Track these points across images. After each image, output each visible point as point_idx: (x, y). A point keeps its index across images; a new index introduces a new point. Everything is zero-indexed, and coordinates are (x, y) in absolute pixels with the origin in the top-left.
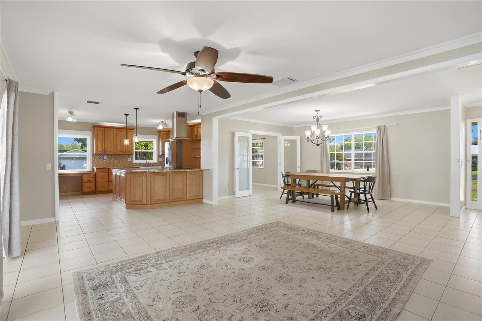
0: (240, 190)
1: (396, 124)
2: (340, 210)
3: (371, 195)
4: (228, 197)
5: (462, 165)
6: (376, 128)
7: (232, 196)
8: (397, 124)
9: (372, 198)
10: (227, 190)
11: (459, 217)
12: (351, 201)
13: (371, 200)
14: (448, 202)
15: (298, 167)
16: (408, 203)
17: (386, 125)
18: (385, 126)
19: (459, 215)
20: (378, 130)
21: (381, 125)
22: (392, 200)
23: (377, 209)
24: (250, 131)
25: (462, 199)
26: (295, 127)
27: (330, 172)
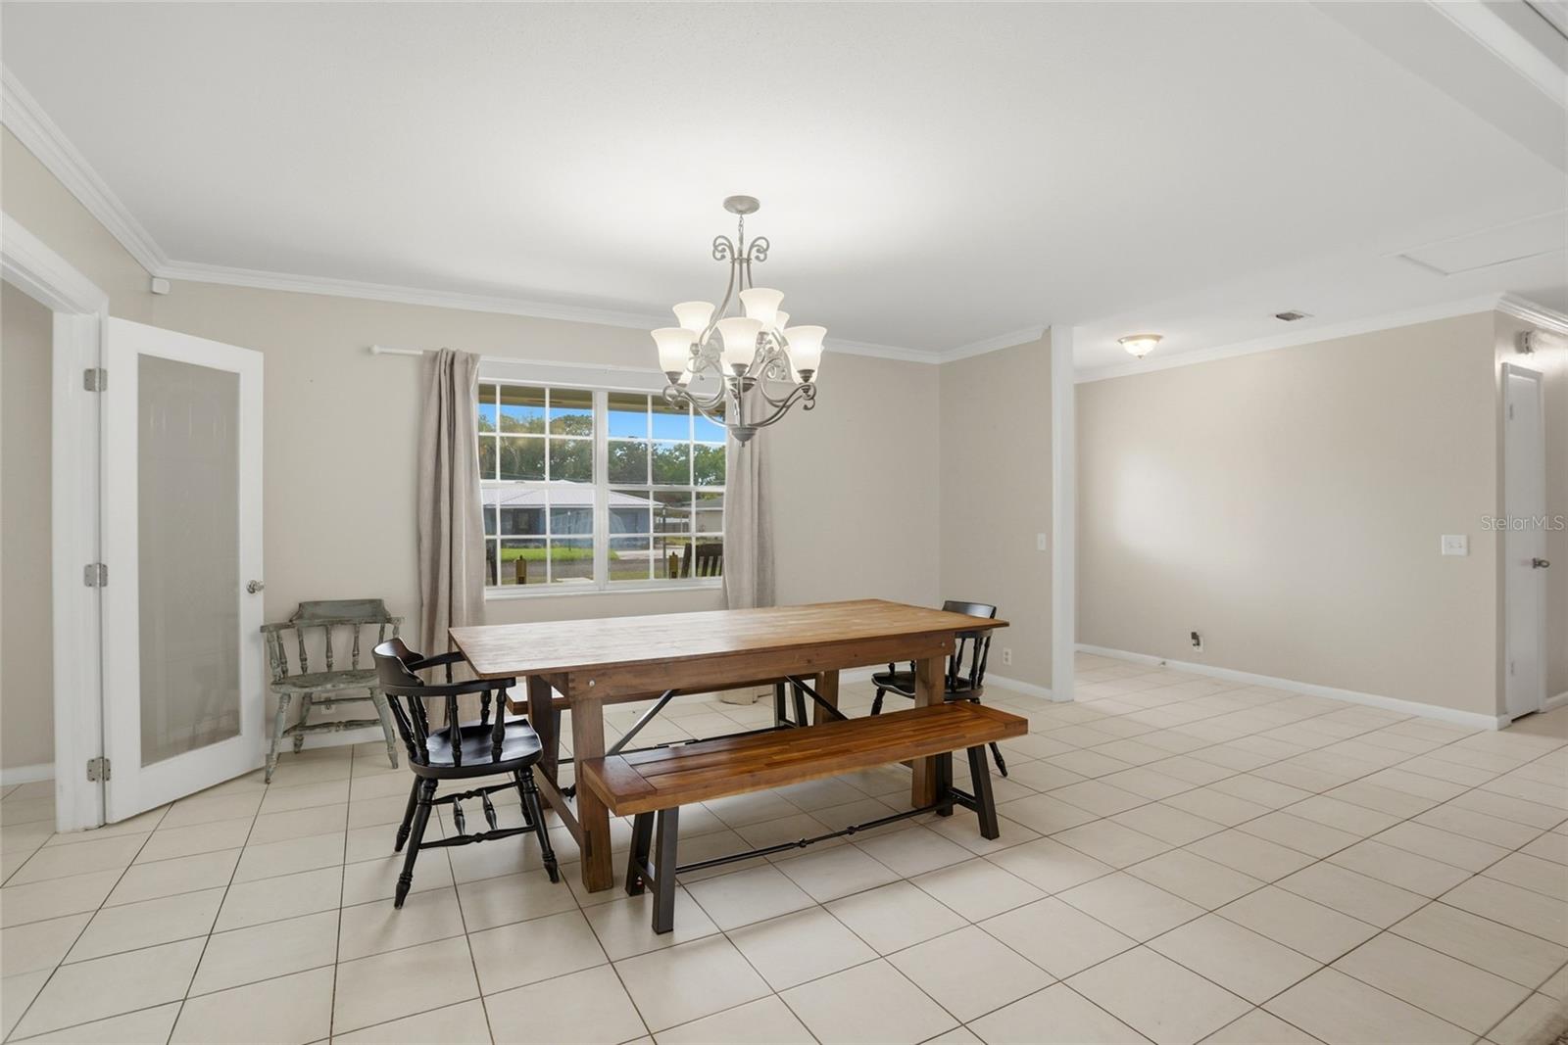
15: (252, 589)
27: (485, 602)
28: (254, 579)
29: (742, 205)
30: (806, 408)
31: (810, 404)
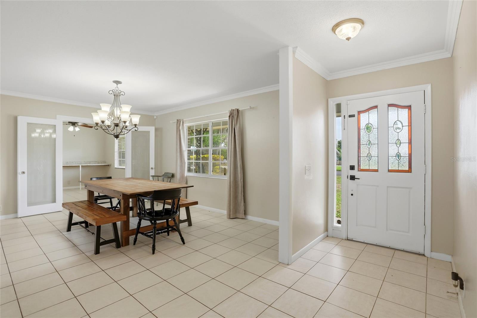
0: (30, 204)
1: (249, 108)
4: (1, 218)
6: (229, 113)
7: (12, 216)
10: (1, 206)
12: (139, 231)
15: (152, 169)
18: (238, 110)
20: (230, 116)
21: (234, 109)
22: (246, 219)
24: (58, 116)
26: (156, 114)
27: (187, 176)
28: (152, 167)
29: (117, 82)
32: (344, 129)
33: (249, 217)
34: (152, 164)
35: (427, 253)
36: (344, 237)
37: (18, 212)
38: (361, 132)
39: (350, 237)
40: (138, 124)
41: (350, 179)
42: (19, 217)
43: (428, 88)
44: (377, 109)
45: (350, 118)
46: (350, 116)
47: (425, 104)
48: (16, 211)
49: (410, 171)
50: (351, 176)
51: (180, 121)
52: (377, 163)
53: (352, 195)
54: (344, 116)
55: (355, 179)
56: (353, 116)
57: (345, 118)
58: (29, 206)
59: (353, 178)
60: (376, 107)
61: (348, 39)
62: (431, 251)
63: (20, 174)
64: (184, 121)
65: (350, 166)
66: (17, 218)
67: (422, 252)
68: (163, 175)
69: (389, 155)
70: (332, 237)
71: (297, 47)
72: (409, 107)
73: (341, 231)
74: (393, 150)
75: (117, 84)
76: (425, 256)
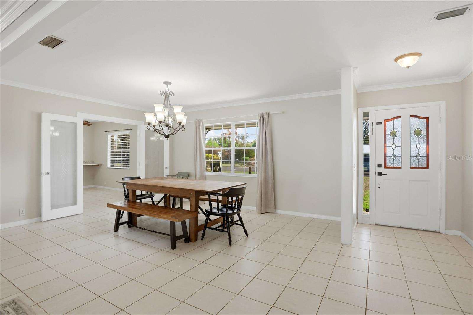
0: (53, 207)
1: (281, 112)
2: (190, 243)
3: (239, 215)
4: (24, 222)
5: (354, 168)
6: (259, 116)
7: (35, 220)
8: (283, 112)
9: (240, 219)
10: (24, 209)
11: (351, 245)
12: (207, 226)
13: (239, 222)
14: (339, 215)
15: (166, 168)
16: (295, 218)
17: (270, 113)
18: (268, 114)
19: (351, 241)
20: (260, 119)
21: (264, 112)
22: (276, 213)
23: (247, 236)
24: (78, 113)
25: (354, 211)
27: (206, 175)
28: (166, 166)
29: (167, 83)
30: (183, 131)
31: (184, 130)
32: (373, 134)
33: (279, 211)
34: (166, 163)
35: (442, 231)
36: (373, 223)
37: (42, 216)
38: (387, 137)
39: (377, 223)
40: (185, 125)
41: (378, 175)
42: (44, 221)
43: (443, 104)
44: (400, 119)
45: (377, 125)
46: (378, 123)
47: (440, 116)
48: (40, 215)
49: (428, 167)
50: (378, 172)
51: (199, 121)
52: (400, 162)
53: (379, 188)
54: (373, 123)
55: (382, 175)
56: (381, 123)
57: (373, 125)
58: (53, 209)
59: (380, 174)
60: (400, 117)
61: (408, 67)
62: (446, 229)
63: (44, 175)
64: (204, 122)
65: (378, 164)
66: (41, 222)
67: (438, 230)
68: (177, 175)
69: (411, 155)
70: (362, 224)
71: (357, 67)
72: (427, 118)
73: (369, 218)
74: (414, 151)
75: (167, 85)
76: (440, 233)
